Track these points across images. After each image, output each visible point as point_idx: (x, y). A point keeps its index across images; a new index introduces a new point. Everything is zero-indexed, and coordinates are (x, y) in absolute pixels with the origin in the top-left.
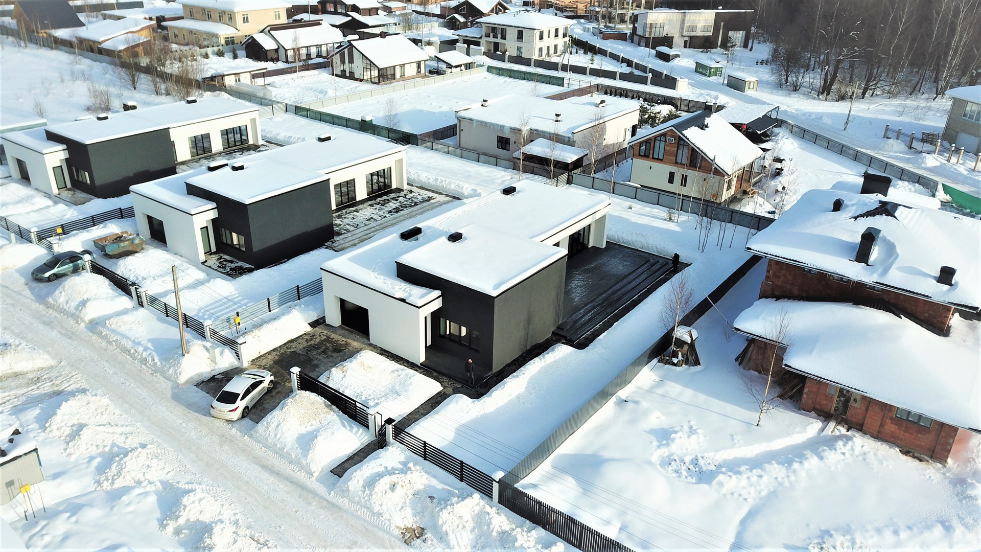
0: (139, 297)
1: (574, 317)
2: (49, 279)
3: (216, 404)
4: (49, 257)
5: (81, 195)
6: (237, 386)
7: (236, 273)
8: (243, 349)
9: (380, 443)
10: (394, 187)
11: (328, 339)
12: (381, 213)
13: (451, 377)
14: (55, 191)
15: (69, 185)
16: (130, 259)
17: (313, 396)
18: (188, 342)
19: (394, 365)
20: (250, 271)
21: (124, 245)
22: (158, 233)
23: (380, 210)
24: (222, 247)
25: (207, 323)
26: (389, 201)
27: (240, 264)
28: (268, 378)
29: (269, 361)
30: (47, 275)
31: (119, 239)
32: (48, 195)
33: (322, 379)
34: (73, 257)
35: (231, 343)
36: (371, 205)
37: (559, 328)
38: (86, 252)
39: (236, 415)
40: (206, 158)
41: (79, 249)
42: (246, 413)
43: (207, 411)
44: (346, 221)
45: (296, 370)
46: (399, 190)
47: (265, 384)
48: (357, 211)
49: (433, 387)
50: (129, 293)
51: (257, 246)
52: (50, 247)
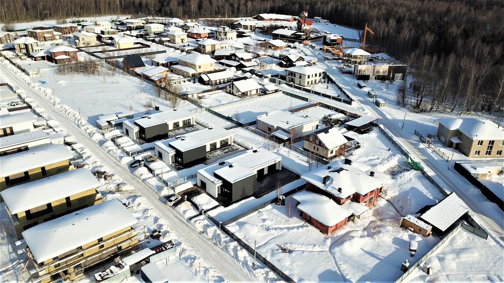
0: (154, 174)
1: (260, 190)
2: (134, 167)
3: (168, 202)
4: (134, 161)
5: (142, 141)
6: (173, 199)
7: (179, 169)
8: (176, 190)
9: (201, 214)
10: (229, 144)
11: (197, 189)
12: (222, 153)
13: (222, 202)
14: (135, 139)
15: (139, 137)
16: (153, 164)
17: (189, 203)
18: (164, 187)
19: (209, 197)
20: (182, 169)
21: (152, 159)
22: (160, 156)
23: (223, 152)
24: (176, 161)
25: (169, 183)
26: (226, 149)
27: (180, 166)
28: (180, 198)
29: (181, 194)
30: (133, 166)
31: (151, 157)
32: (133, 140)
33: (192, 199)
34: (139, 161)
35: (173, 188)
36: (220, 150)
37: (255, 192)
38: (143, 160)
39: (171, 205)
40: (177, 129)
41: (141, 159)
42: (174, 205)
43: (166, 203)
44: (212, 155)
45: (186, 196)
46: (230, 145)
47: (179, 199)
48: (215, 152)
49: (217, 204)
50: (152, 173)
51: (184, 163)
52: (134, 158)
